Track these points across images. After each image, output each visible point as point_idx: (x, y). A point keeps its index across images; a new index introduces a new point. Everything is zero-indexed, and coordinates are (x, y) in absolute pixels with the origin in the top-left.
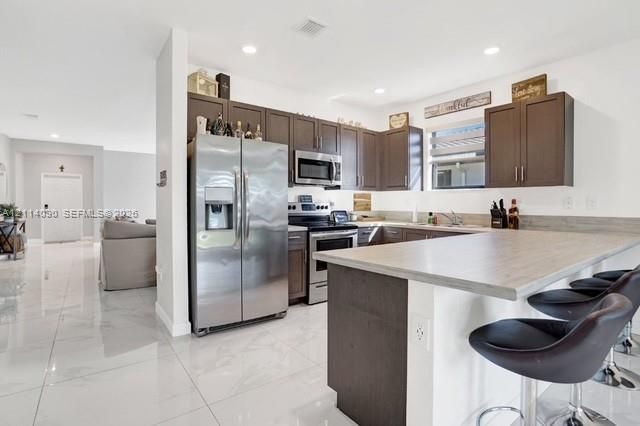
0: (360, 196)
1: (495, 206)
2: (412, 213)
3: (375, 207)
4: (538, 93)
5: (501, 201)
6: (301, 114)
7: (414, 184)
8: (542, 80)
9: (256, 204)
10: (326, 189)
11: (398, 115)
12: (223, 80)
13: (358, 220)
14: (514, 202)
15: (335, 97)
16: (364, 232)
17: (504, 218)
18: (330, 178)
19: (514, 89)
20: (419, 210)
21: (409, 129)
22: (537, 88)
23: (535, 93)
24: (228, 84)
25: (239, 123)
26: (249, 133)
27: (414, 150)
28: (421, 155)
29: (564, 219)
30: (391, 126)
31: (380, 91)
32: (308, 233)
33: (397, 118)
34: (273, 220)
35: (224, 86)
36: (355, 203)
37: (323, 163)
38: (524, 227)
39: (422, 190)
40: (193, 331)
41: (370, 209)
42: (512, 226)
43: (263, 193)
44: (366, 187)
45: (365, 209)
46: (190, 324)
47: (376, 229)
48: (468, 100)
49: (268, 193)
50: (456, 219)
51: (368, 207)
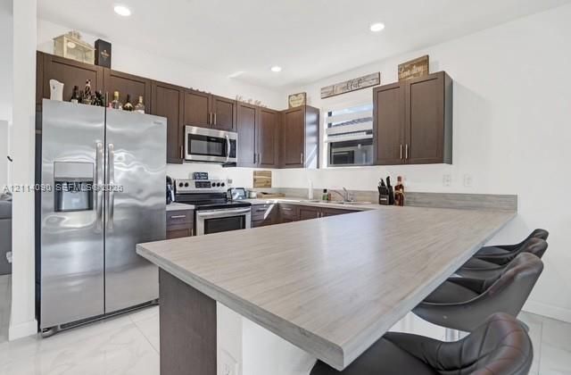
0: (261, 174)
1: (383, 184)
2: (308, 190)
3: (275, 185)
4: (422, 74)
5: (388, 179)
6: (195, 89)
7: (310, 161)
8: (425, 61)
9: (124, 180)
10: (223, 166)
11: (296, 95)
12: (103, 47)
13: (258, 196)
14: (399, 179)
15: (234, 75)
16: (259, 209)
17: (390, 195)
18: (224, 155)
19: (400, 69)
20: (315, 188)
21: (305, 108)
22: (421, 69)
23: (418, 73)
24: (109, 52)
25: (117, 94)
26: (129, 105)
27: (310, 129)
28: (317, 134)
29: (444, 195)
30: (289, 105)
31: (276, 69)
32: (195, 211)
33: (296, 98)
34: (146, 198)
35: (104, 53)
36: (255, 180)
37: (218, 140)
38: (408, 204)
39: (318, 167)
40: (39, 330)
41: (270, 186)
42: (397, 202)
43: (133, 170)
44: (264, 165)
45: (265, 186)
46: (36, 322)
47: (271, 206)
48: (360, 80)
49: (141, 169)
50: (348, 196)
51: (268, 184)
